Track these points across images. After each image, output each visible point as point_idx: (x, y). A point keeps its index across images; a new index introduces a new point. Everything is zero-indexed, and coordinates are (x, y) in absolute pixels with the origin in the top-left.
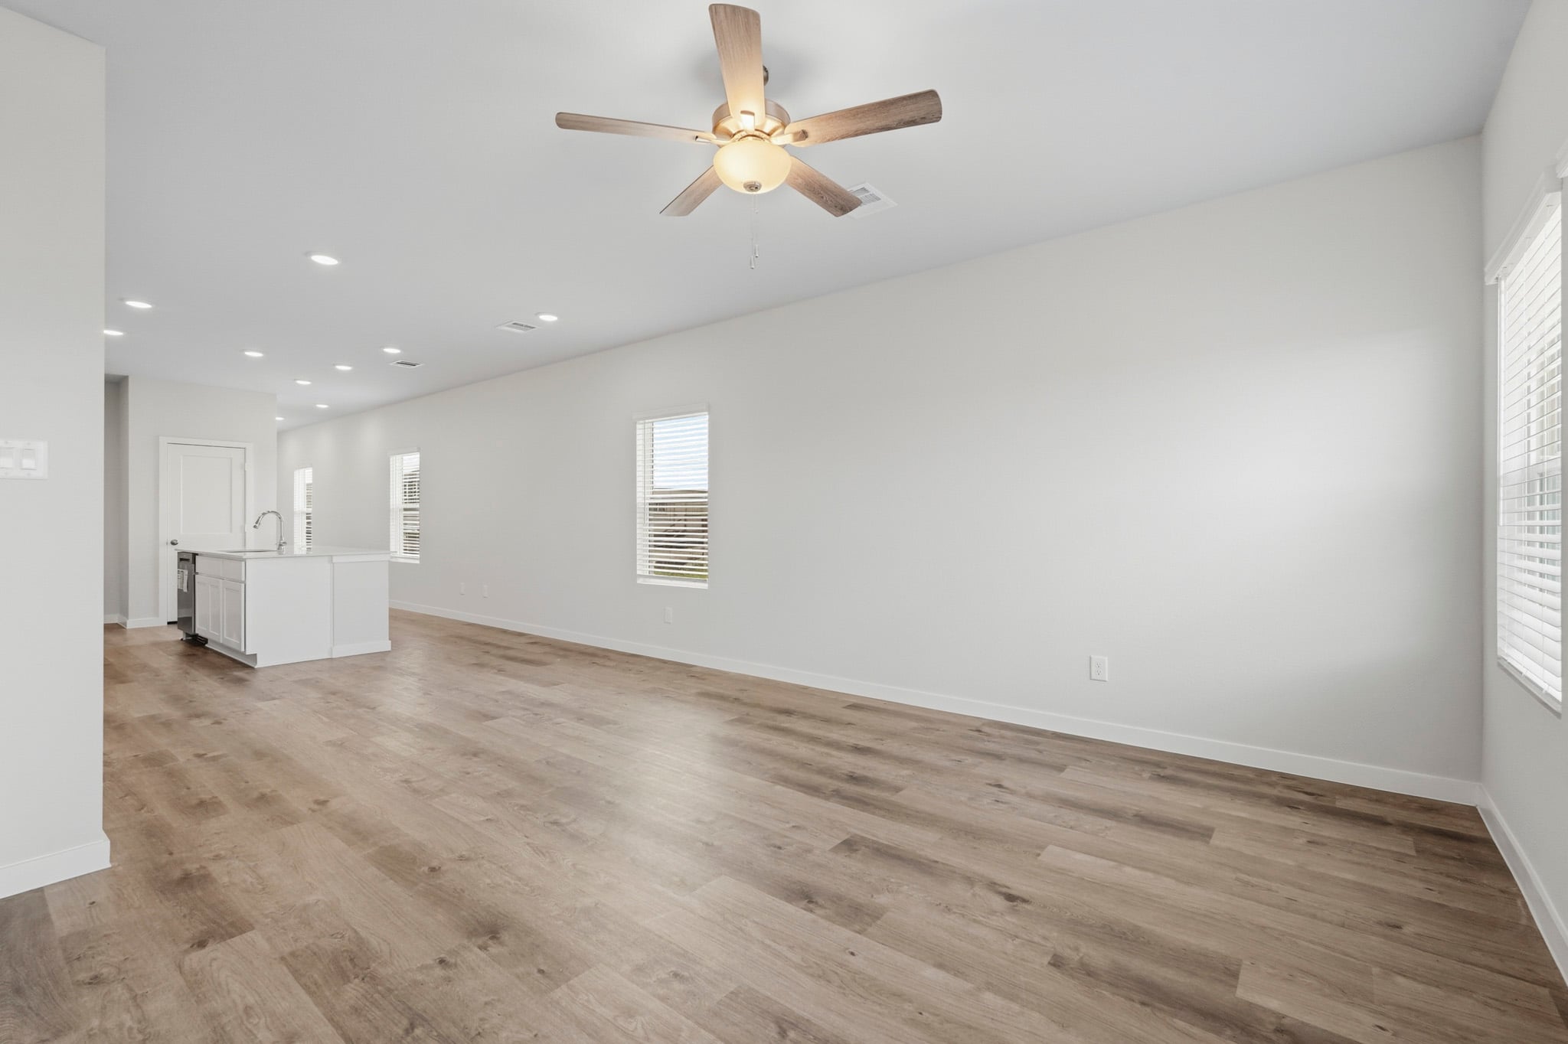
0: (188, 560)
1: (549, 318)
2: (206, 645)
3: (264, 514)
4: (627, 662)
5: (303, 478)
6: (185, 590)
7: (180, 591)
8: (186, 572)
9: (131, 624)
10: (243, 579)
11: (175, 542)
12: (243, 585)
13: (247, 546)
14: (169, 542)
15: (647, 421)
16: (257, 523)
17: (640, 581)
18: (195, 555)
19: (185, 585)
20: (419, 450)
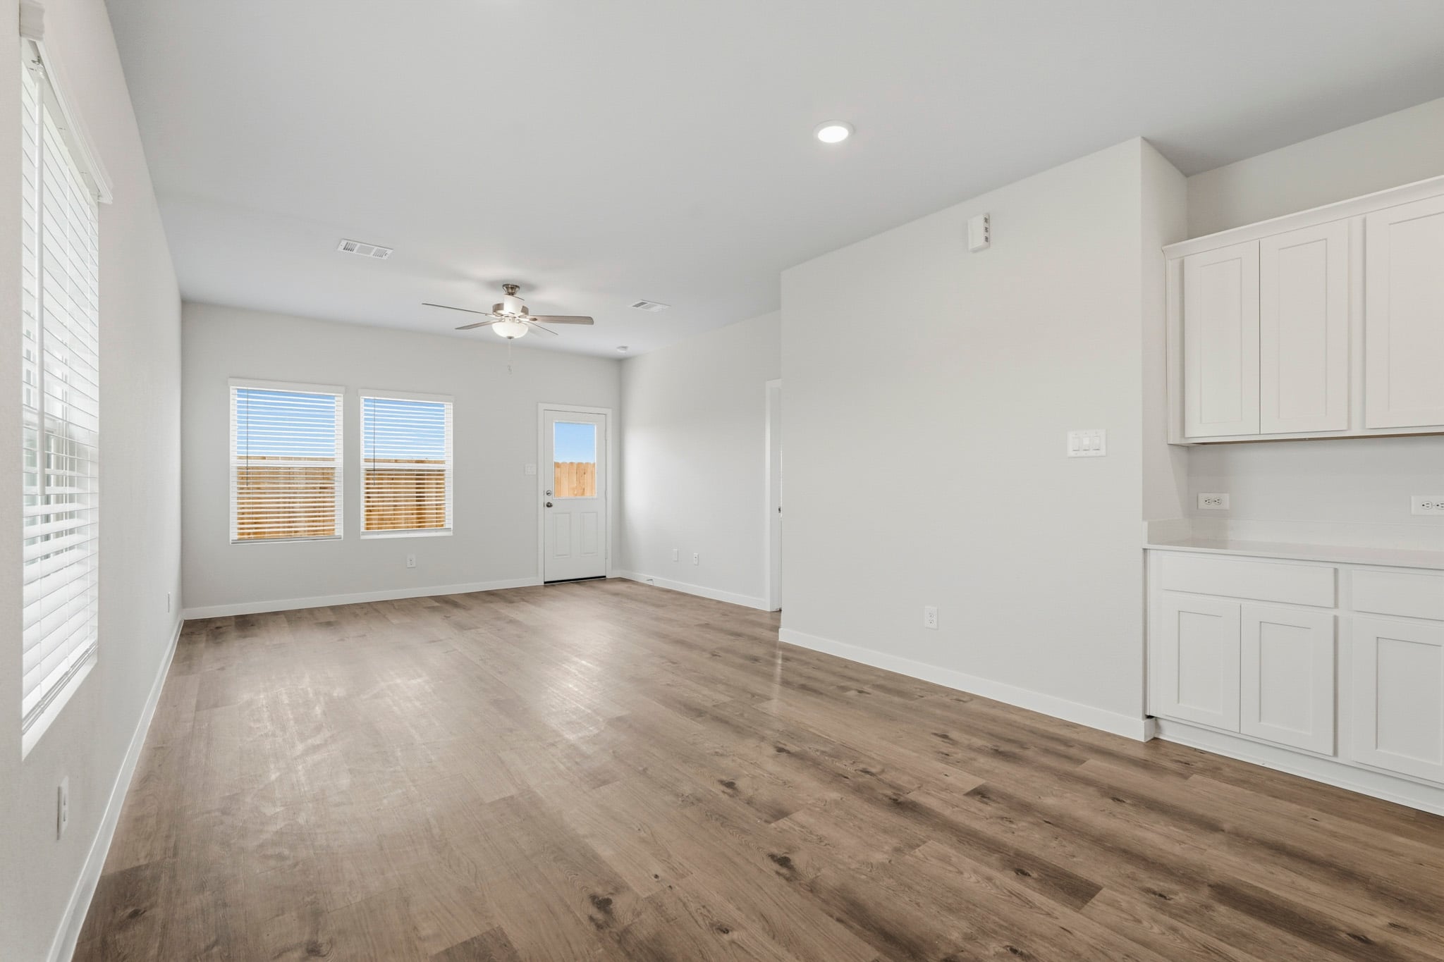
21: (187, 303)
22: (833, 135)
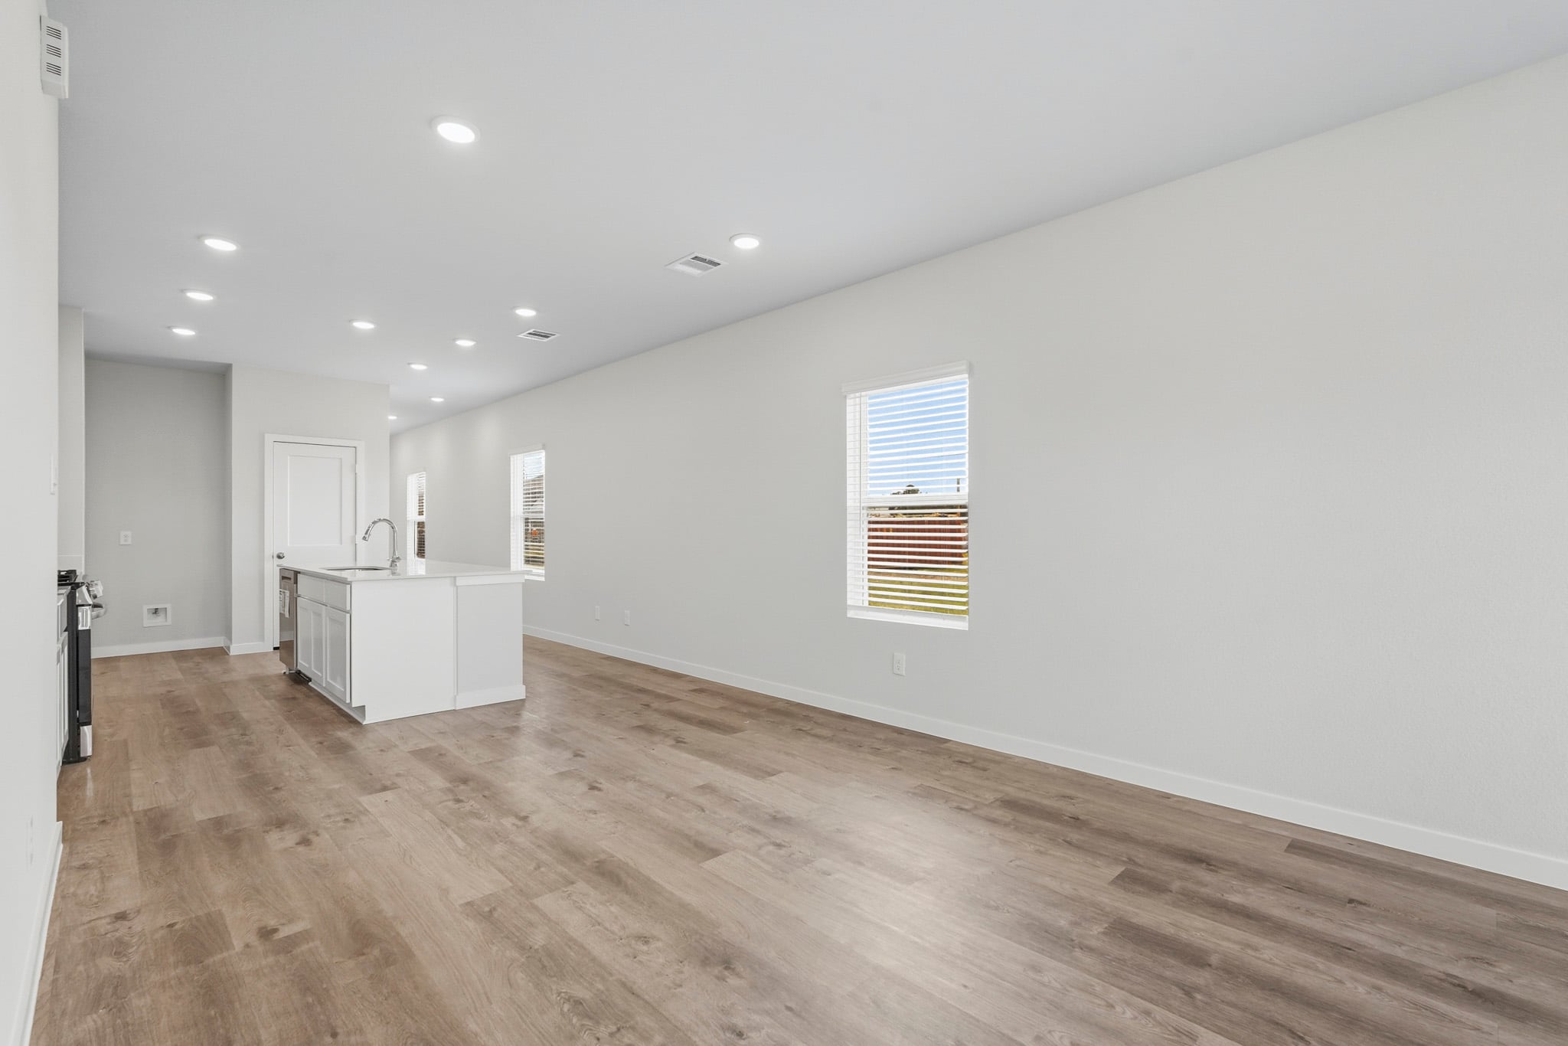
0: (290, 578)
1: (747, 244)
2: (310, 683)
3: (374, 523)
4: (845, 730)
5: (414, 485)
6: (287, 615)
7: (282, 615)
8: (288, 593)
9: (235, 650)
10: (348, 608)
11: (281, 555)
12: (349, 615)
13: (358, 562)
14: (275, 556)
15: (863, 393)
16: (366, 533)
17: (851, 614)
18: (297, 573)
19: (287, 609)
20: (544, 447)
22: (456, 133)
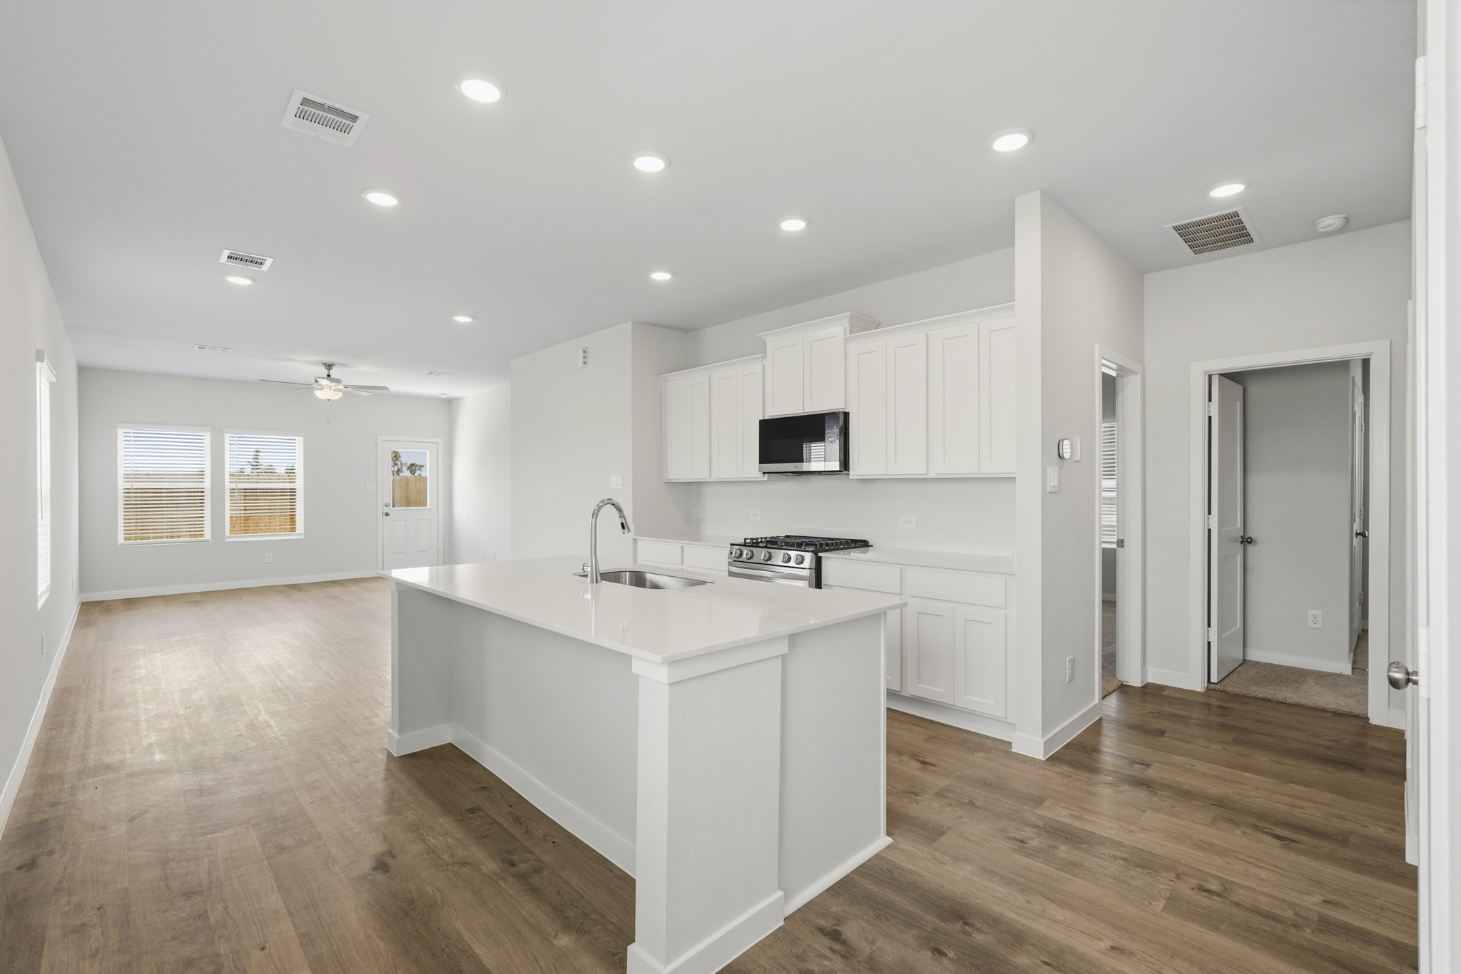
21: (83, 370)
